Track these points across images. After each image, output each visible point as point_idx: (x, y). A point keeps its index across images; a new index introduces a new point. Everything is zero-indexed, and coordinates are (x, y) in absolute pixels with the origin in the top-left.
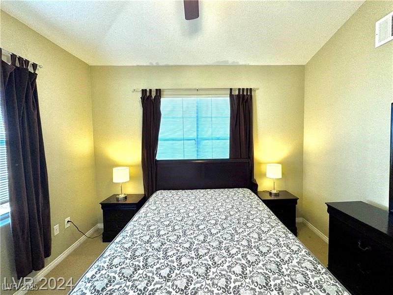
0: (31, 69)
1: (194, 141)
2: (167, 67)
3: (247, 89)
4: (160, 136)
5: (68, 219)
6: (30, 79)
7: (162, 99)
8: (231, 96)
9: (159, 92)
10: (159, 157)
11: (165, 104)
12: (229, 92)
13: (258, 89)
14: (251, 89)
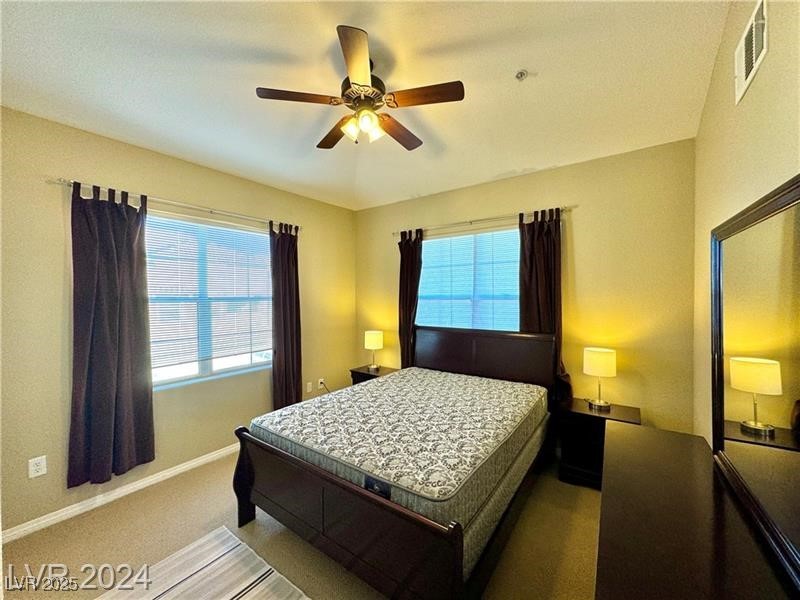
0: (293, 233)
1: (468, 301)
2: (433, 197)
3: (551, 211)
4: (421, 292)
5: (322, 380)
6: (290, 242)
7: (423, 242)
8: (522, 225)
9: (420, 232)
10: (418, 322)
11: (429, 249)
12: (518, 220)
13: (576, 206)
14: (558, 210)
